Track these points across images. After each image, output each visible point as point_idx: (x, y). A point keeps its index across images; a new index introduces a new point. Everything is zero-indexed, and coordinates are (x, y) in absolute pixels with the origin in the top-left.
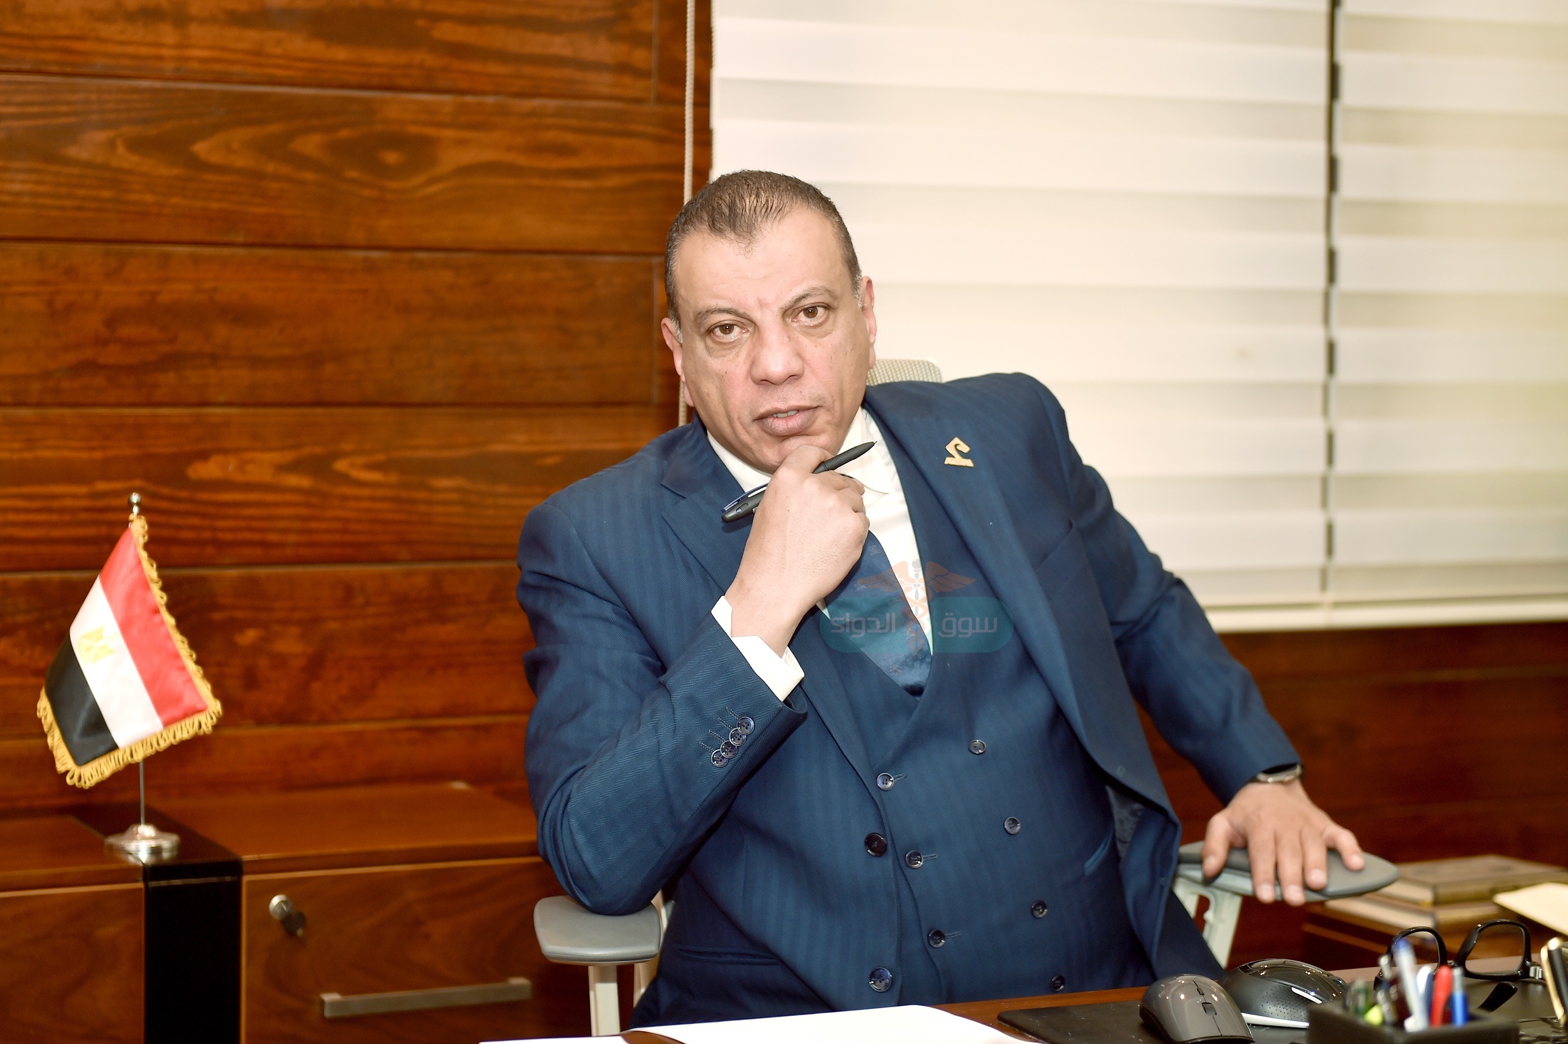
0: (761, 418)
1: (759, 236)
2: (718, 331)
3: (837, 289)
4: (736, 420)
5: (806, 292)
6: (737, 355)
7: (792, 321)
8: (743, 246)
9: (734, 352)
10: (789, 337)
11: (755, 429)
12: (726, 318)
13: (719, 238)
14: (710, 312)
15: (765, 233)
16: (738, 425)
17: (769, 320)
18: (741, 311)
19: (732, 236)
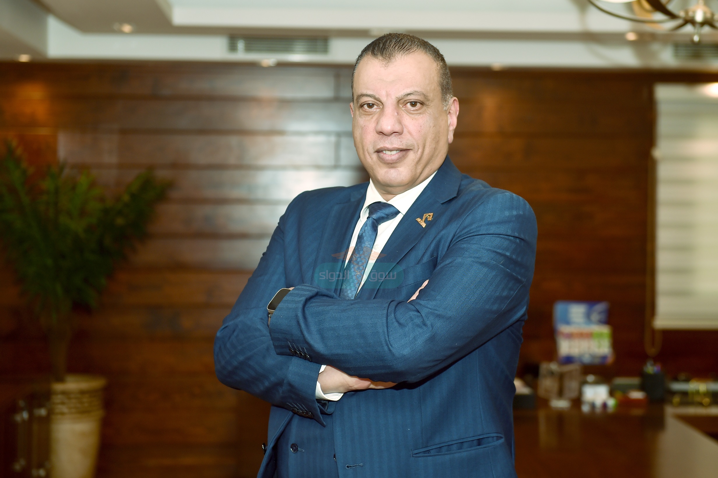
0: (378, 151)
1: (393, 60)
2: (366, 106)
3: (431, 96)
4: (366, 151)
5: (412, 92)
6: (372, 118)
7: (403, 107)
8: (385, 63)
9: (371, 116)
10: (398, 113)
11: (375, 156)
12: (370, 100)
13: (374, 58)
14: (363, 95)
15: (397, 59)
16: (366, 153)
17: (390, 103)
18: (377, 96)
19: (381, 58)
